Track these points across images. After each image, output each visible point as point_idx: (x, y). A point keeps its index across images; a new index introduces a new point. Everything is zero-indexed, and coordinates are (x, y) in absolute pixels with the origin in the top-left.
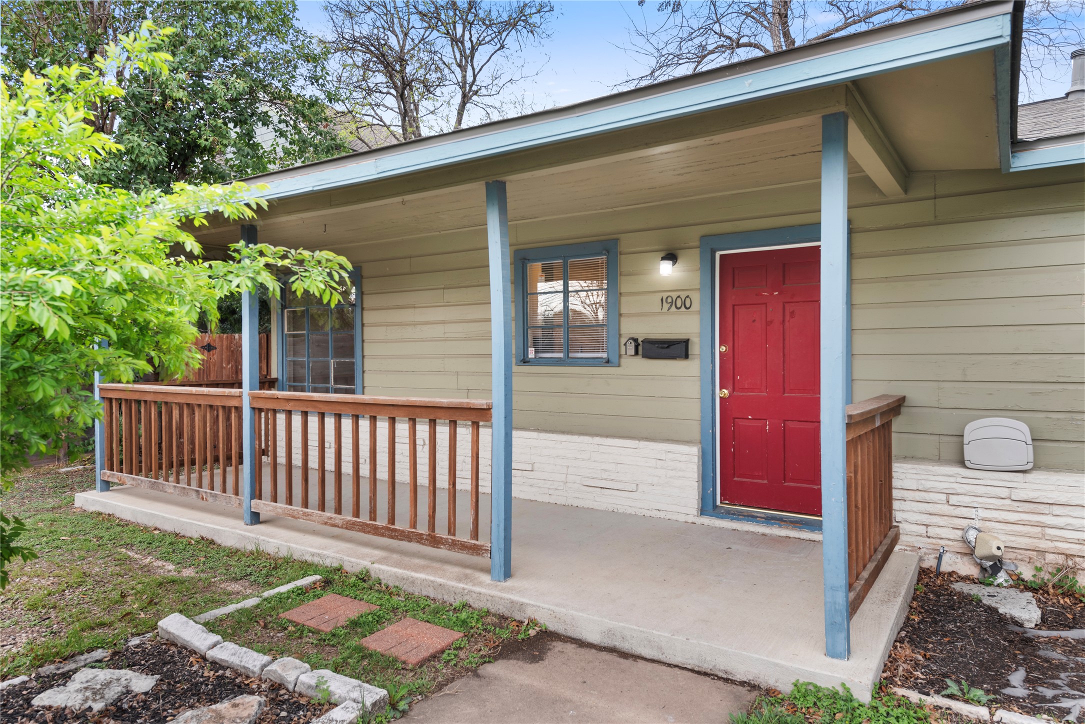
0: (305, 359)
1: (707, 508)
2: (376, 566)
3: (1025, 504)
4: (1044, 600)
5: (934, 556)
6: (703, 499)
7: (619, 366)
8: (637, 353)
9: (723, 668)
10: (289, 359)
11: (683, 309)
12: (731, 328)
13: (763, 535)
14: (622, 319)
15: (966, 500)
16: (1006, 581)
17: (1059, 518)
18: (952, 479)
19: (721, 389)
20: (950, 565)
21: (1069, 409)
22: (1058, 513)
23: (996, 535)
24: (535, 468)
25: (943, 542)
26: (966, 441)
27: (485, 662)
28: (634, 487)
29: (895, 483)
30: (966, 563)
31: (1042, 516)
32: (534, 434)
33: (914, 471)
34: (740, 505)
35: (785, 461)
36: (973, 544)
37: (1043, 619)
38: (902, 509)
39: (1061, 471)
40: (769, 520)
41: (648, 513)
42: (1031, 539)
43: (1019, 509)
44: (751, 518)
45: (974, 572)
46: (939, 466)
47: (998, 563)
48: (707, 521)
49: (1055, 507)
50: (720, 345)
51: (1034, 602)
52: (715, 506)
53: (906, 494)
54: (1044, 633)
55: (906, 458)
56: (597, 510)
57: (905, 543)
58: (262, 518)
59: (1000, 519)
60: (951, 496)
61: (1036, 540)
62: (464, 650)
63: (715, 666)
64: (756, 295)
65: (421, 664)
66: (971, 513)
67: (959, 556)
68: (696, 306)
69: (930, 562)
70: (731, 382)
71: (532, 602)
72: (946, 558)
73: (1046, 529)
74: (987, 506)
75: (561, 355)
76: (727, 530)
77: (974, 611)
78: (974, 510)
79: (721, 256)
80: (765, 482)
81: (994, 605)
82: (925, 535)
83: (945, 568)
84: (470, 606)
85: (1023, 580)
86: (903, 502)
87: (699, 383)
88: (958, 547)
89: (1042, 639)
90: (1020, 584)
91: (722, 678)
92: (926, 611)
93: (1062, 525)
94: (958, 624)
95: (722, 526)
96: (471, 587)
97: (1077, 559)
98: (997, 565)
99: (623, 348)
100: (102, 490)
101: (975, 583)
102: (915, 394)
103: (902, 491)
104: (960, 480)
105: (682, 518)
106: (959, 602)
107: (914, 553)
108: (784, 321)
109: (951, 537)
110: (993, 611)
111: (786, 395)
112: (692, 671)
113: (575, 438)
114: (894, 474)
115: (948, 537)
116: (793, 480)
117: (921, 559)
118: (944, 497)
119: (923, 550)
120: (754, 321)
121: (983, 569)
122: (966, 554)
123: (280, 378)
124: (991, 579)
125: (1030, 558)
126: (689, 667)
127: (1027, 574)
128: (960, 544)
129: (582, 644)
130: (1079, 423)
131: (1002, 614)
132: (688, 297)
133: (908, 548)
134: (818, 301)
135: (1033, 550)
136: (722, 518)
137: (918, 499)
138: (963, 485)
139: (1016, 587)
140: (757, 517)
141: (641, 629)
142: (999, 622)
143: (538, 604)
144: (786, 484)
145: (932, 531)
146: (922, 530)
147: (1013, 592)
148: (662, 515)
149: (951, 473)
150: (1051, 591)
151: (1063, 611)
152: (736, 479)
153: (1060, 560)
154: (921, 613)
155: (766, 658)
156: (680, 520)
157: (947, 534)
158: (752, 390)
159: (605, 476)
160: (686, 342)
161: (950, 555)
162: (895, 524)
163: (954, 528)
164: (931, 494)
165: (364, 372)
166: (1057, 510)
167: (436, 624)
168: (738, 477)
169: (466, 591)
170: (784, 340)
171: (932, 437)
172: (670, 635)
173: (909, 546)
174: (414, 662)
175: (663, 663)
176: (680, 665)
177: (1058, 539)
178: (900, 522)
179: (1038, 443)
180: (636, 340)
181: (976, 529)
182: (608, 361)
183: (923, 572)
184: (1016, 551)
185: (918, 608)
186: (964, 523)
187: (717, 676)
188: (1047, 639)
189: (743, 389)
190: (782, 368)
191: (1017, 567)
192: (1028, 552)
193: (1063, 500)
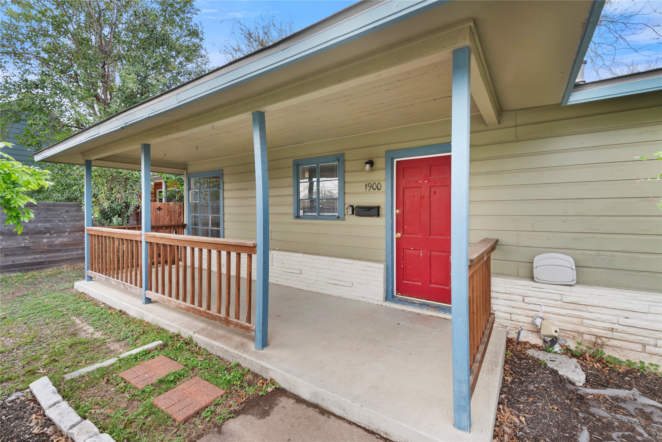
0: (198, 215)
1: (389, 297)
2: (196, 335)
3: (571, 304)
4: (585, 365)
5: (515, 331)
6: (387, 292)
7: (344, 220)
8: (353, 213)
9: (384, 431)
10: (192, 215)
11: (377, 189)
12: (402, 200)
13: (419, 314)
14: (346, 195)
15: (535, 300)
16: (560, 350)
17: (592, 314)
18: (526, 288)
19: (396, 233)
20: (525, 337)
21: (598, 249)
22: (591, 311)
23: (552, 321)
24: (302, 273)
25: (521, 324)
26: (535, 266)
27: (230, 418)
28: (351, 285)
29: (493, 288)
30: (535, 337)
31: (581, 312)
32: (301, 255)
33: (504, 282)
34: (407, 296)
35: (430, 273)
36: (539, 327)
37: (587, 380)
38: (496, 303)
39: (592, 285)
40: (422, 305)
41: (358, 299)
42: (574, 325)
43: (567, 307)
44: (412, 303)
45: (540, 343)
46: (518, 280)
47: (554, 339)
48: (389, 304)
49: (589, 307)
50: (396, 209)
51: (579, 366)
52: (393, 296)
53: (499, 295)
54: (590, 391)
55: (499, 274)
56: (332, 296)
57: (498, 323)
58: (152, 301)
59: (555, 312)
60: (525, 297)
61: (577, 326)
62: (221, 406)
63: (379, 428)
64: (416, 182)
65: (186, 421)
66: (538, 308)
67: (530, 333)
68: (383, 189)
69: (513, 335)
70: (402, 229)
71: (272, 368)
72: (522, 333)
73: (584, 320)
74: (547, 305)
75: (315, 214)
76: (399, 310)
77: (545, 373)
78: (539, 306)
79: (397, 162)
80: (420, 284)
81: (555, 368)
82: (510, 319)
83: (522, 339)
84: (240, 366)
85: (570, 350)
86: (497, 300)
87: (385, 230)
88: (530, 327)
89: (590, 396)
90: (568, 352)
91: (384, 438)
92: (514, 372)
93: (594, 318)
94: (536, 385)
95: (396, 308)
96: (241, 354)
97: (604, 339)
98: (554, 341)
99: (346, 210)
100: (88, 280)
101: (541, 350)
102: (504, 238)
103: (496, 293)
104: (530, 288)
105: (375, 302)
106: (533, 365)
107: (503, 329)
108: (430, 196)
109: (525, 321)
110: (554, 372)
111: (431, 237)
112: (364, 429)
113: (322, 257)
114: (492, 284)
115: (523, 321)
116: (435, 284)
117: (508, 333)
118: (521, 298)
119: (509, 328)
120: (414, 196)
121: (545, 342)
122: (534, 332)
123: (188, 224)
124: (551, 349)
125: (574, 337)
126: (362, 426)
127: (572, 346)
128: (531, 326)
129: (299, 400)
130: (603, 257)
131: (561, 376)
132: (379, 183)
133: (500, 326)
134: (449, 186)
135: (576, 332)
136: (397, 303)
137: (506, 298)
138: (533, 292)
139: (566, 354)
140: (415, 303)
141: (334, 395)
142: (561, 382)
143: (276, 370)
144: (431, 286)
145: (514, 317)
146: (508, 316)
147: (564, 357)
148: (365, 300)
149: (526, 284)
150: (588, 358)
151: (597, 373)
152: (404, 282)
153: (593, 339)
154: (511, 374)
155: (412, 429)
156: (374, 303)
157: (523, 319)
158: (413, 234)
159: (336, 278)
160: (378, 208)
161: (525, 332)
162: (492, 312)
163: (527, 316)
164: (514, 296)
165: (224, 221)
166: (590, 309)
167: (211, 383)
168: (405, 281)
169: (238, 356)
170: (430, 207)
171: (514, 263)
172: (351, 402)
173: (501, 325)
174: (180, 420)
175: (346, 420)
176: (357, 423)
177: (591, 326)
178: (495, 311)
179: (579, 268)
180: (352, 206)
181: (540, 317)
182: (338, 217)
183: (509, 341)
184: (565, 331)
185: (509, 371)
186: (533, 313)
187: (380, 435)
188: (592, 397)
189: (408, 234)
190: (429, 222)
191: (566, 342)
192: (572, 333)
193: (595, 303)
